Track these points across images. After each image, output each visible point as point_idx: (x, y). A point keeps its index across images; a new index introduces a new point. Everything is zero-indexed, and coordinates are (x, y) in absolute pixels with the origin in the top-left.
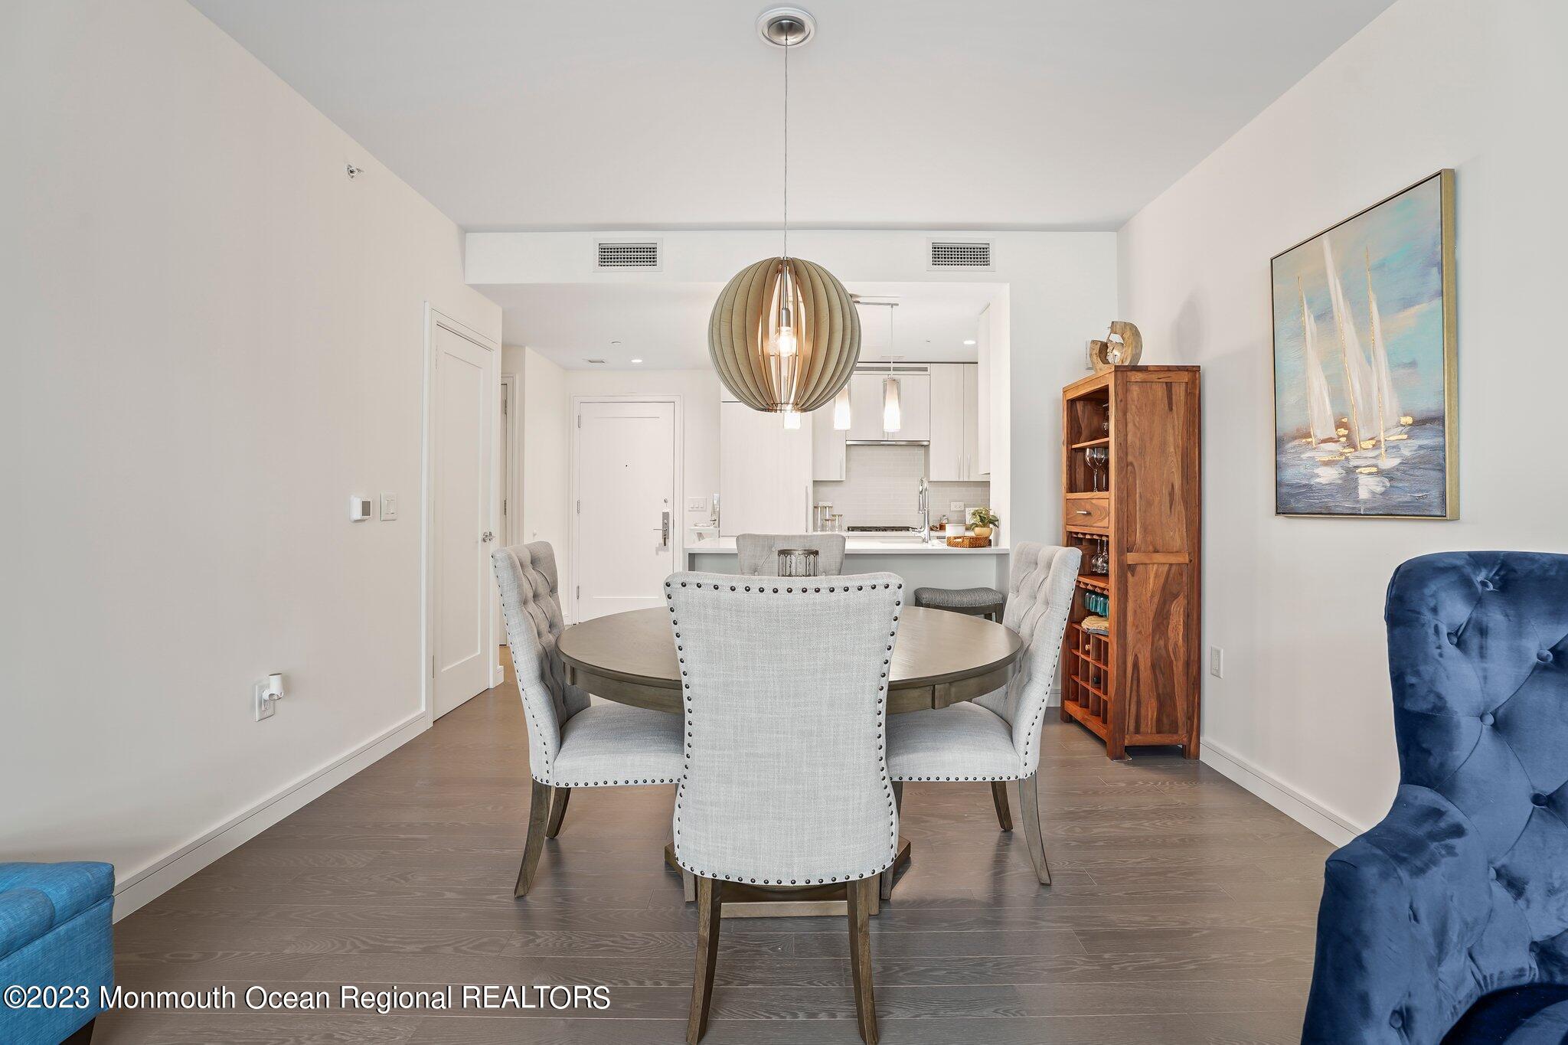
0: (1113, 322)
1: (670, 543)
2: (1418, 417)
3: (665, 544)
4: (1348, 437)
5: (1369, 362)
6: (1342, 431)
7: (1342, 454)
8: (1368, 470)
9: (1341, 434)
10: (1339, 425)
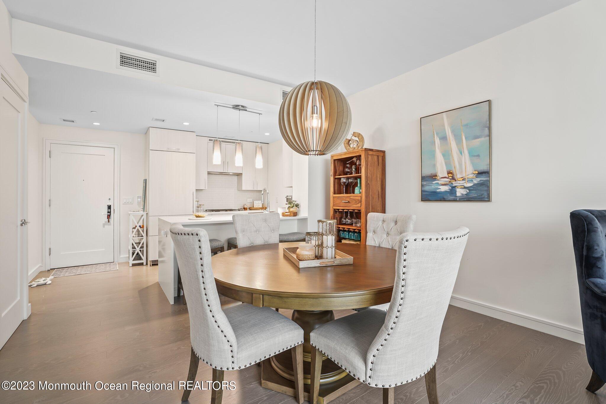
0: (354, 132)
1: (111, 220)
2: (480, 172)
3: (109, 222)
4: (452, 177)
5: (461, 153)
6: (450, 175)
7: (450, 182)
8: (461, 187)
9: (450, 176)
10: (449, 173)
